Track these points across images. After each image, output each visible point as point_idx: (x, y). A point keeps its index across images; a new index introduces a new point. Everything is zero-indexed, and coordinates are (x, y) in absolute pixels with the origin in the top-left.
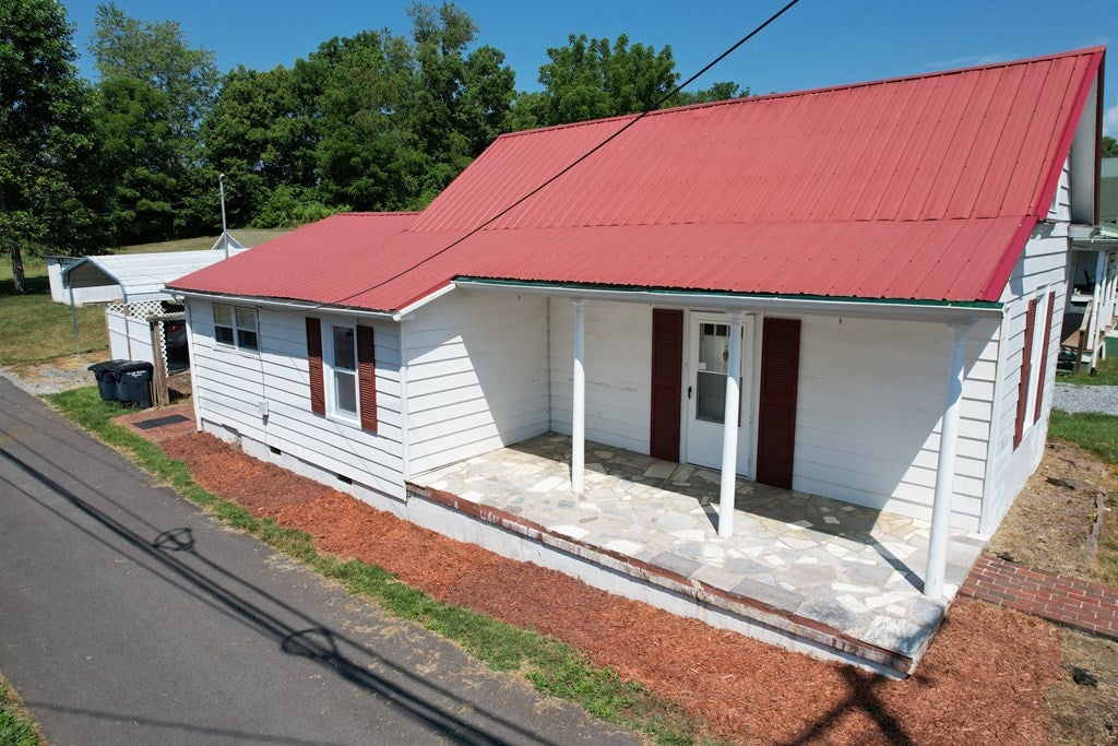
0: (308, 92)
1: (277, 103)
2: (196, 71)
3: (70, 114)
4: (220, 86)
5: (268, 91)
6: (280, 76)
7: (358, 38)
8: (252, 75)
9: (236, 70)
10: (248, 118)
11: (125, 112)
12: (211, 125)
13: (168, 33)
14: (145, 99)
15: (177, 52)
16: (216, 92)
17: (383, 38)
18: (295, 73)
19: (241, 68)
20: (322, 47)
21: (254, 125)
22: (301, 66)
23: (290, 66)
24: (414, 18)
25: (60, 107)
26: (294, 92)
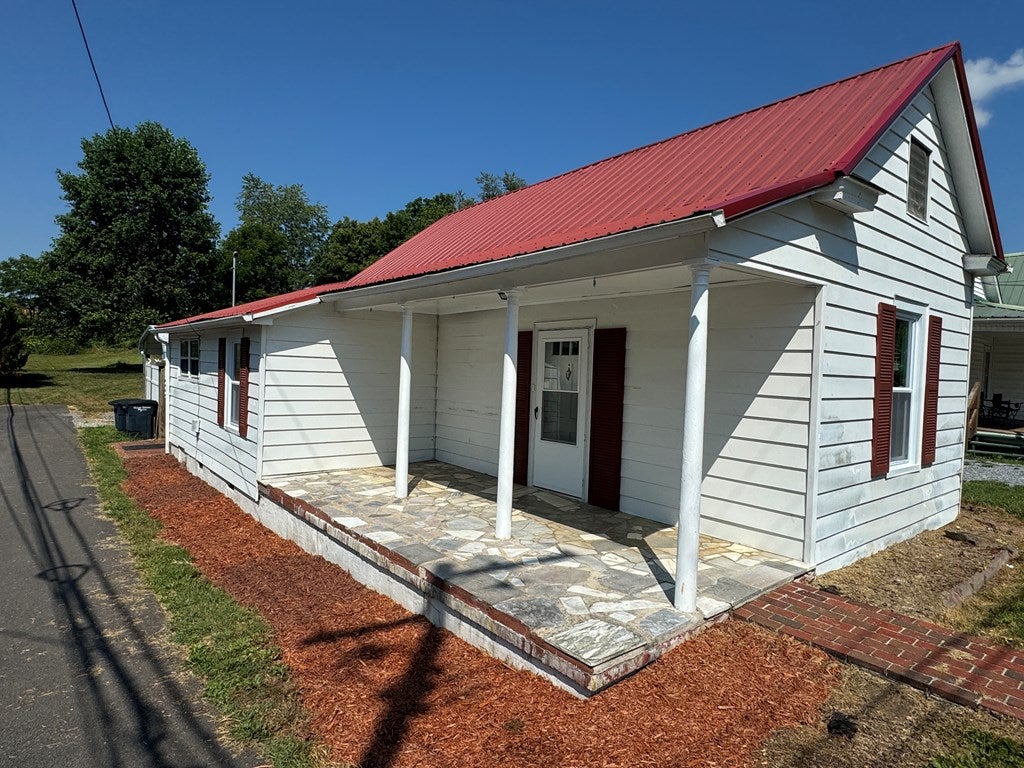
0: (394, 236)
1: (371, 246)
2: (313, 221)
3: (196, 238)
4: (330, 232)
5: (365, 236)
6: (376, 224)
7: (437, 199)
8: (354, 224)
9: (343, 220)
10: (346, 255)
11: (253, 247)
12: (318, 259)
13: (293, 192)
14: (269, 238)
15: (300, 206)
16: (326, 237)
17: (458, 198)
18: (385, 223)
19: (347, 219)
20: (408, 206)
21: (350, 260)
22: (391, 217)
23: (383, 219)
24: (482, 185)
25: (188, 234)
26: (383, 237)
